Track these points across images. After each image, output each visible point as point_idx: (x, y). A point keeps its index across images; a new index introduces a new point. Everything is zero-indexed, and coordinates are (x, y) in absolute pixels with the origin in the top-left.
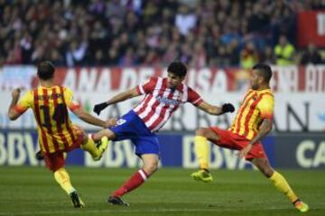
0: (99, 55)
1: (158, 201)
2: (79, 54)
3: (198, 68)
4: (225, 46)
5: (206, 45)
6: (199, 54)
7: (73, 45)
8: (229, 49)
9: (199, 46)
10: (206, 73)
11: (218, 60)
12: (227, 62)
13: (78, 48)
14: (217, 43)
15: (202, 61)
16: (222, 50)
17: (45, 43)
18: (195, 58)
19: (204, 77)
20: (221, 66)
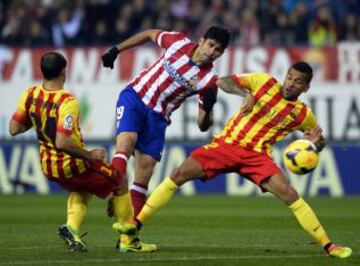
0: (101, 28)
1: (191, 244)
2: (72, 28)
3: (248, 48)
4: (287, 14)
5: (259, 13)
6: (250, 26)
7: (63, 15)
8: (294, 19)
9: (248, 15)
10: (260, 54)
11: (277, 35)
12: (290, 37)
13: (69, 19)
14: (274, 9)
15: (254, 37)
16: (282, 20)
17: (21, 13)
18: (244, 32)
19: (258, 60)
20: (282, 44)
